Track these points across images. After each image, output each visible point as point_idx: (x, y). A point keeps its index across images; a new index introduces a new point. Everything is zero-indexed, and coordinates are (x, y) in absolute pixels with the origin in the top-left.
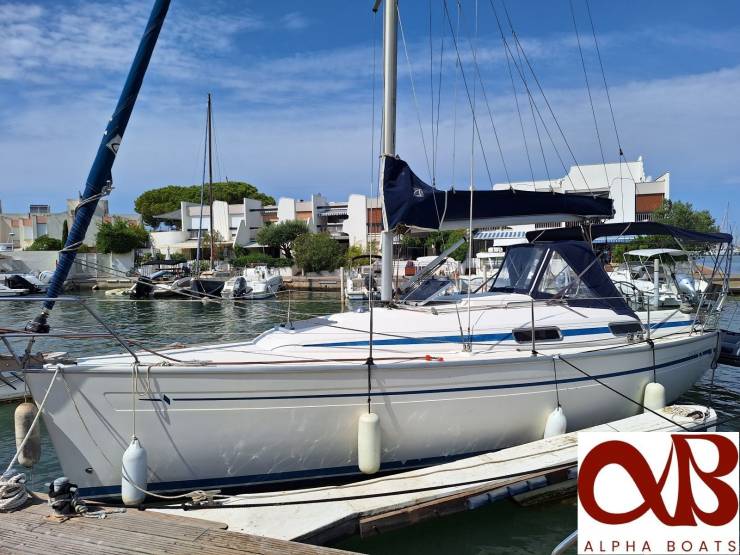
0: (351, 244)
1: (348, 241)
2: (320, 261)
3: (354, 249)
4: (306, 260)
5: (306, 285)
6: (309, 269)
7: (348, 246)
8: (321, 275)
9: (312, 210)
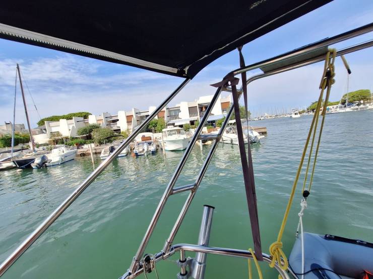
0: (121, 131)
6: (102, 143)
9: (103, 118)
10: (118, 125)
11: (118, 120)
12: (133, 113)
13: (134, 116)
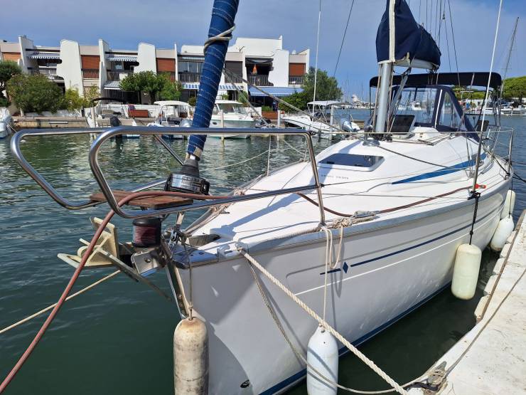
0: (67, 87)
1: (63, 85)
2: (41, 103)
3: (70, 92)
4: (25, 100)
5: (35, 124)
6: (29, 109)
7: (64, 89)
8: (43, 116)
9: (21, 52)
10: (59, 73)
11: (60, 61)
12: (100, 51)
13: (102, 59)
